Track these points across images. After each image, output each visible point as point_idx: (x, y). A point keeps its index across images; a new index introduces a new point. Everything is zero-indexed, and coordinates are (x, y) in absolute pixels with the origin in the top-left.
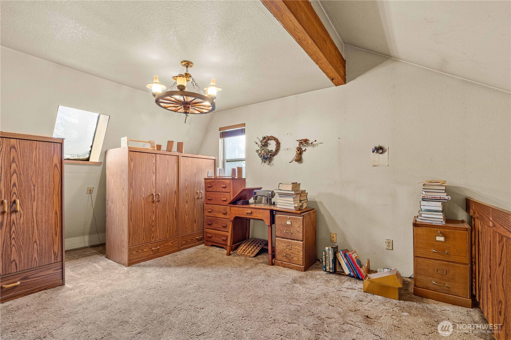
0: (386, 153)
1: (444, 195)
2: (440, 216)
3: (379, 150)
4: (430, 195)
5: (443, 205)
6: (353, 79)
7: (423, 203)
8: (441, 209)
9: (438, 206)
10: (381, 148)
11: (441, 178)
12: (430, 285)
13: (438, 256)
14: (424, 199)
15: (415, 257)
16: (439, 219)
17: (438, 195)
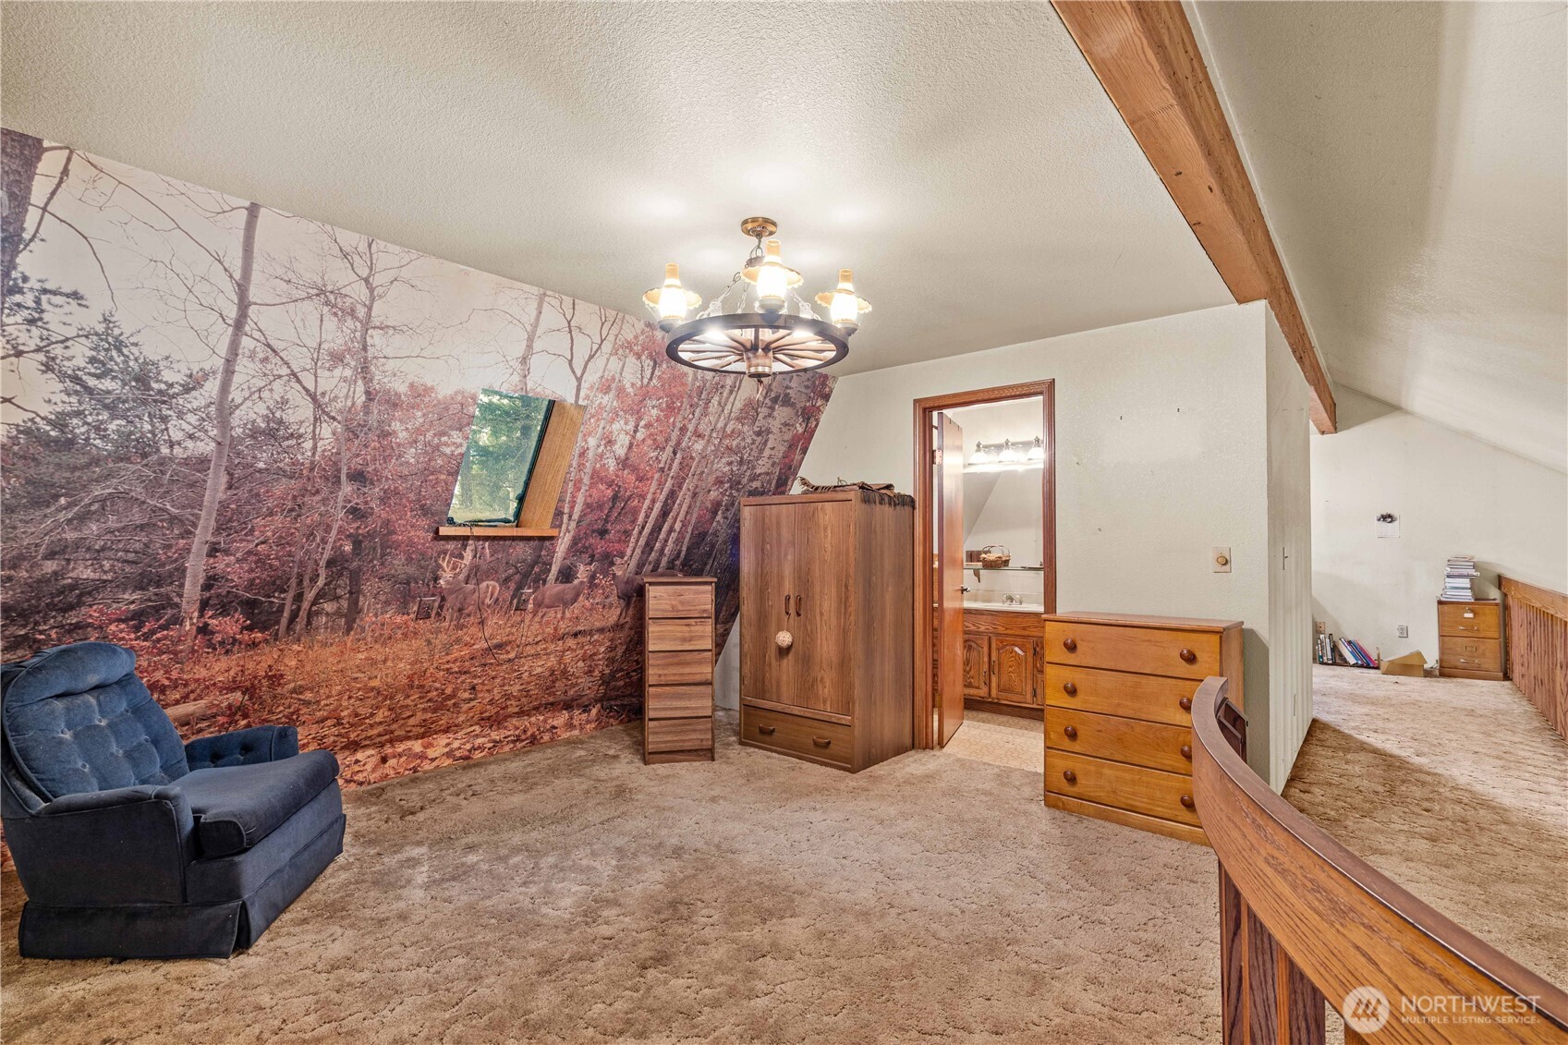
0: (1396, 523)
1: (1473, 572)
2: (1469, 593)
3: (1388, 518)
4: (1456, 572)
5: (1472, 580)
6: (1347, 427)
7: (1448, 580)
8: (1469, 586)
9: (1466, 583)
10: (1390, 516)
11: (1468, 553)
12: (1458, 664)
13: (1465, 634)
14: (1448, 576)
15: (1441, 636)
16: (1467, 596)
17: (1465, 572)
